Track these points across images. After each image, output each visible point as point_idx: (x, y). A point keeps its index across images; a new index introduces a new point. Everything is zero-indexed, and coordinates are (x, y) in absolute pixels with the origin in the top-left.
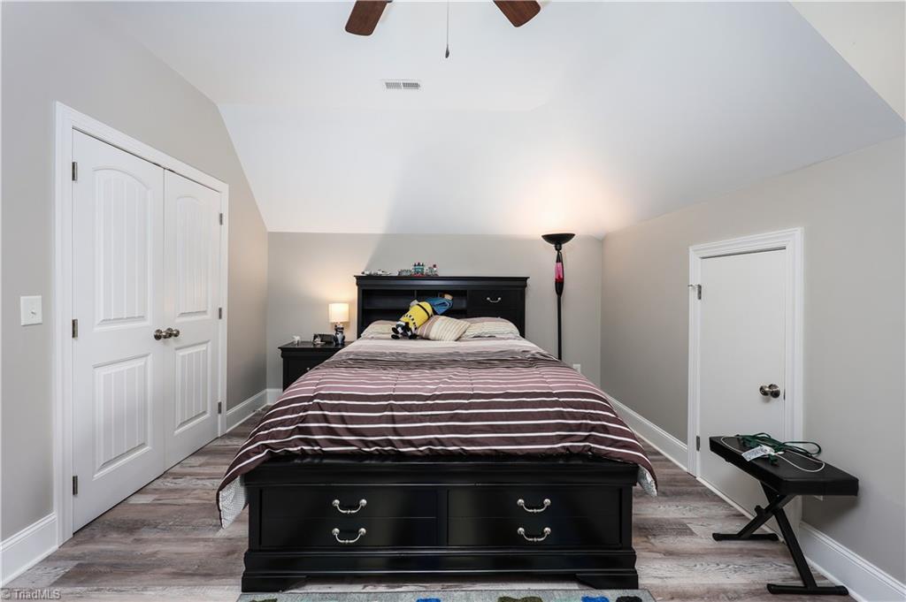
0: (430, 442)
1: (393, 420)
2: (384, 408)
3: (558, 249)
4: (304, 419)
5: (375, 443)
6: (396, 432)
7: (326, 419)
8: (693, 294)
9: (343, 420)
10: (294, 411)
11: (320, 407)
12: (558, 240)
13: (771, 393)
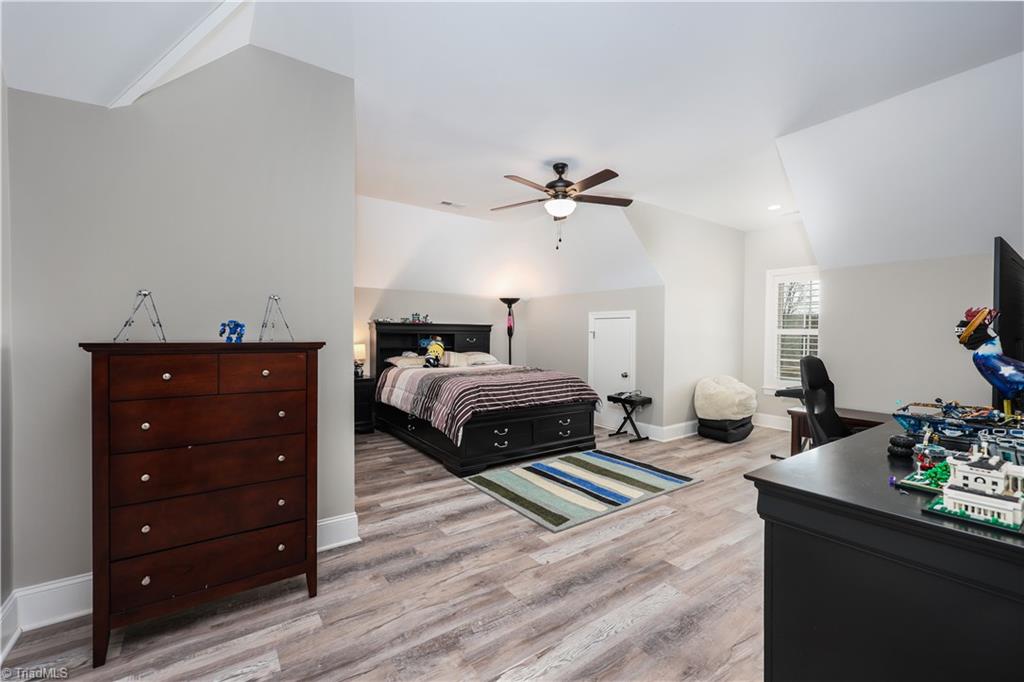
0: (530, 401)
1: (514, 393)
2: (509, 389)
3: (510, 307)
4: (479, 396)
5: (510, 404)
6: (516, 398)
7: (487, 395)
8: (591, 335)
9: (494, 395)
10: (474, 393)
11: (484, 391)
12: (510, 302)
13: (625, 376)
